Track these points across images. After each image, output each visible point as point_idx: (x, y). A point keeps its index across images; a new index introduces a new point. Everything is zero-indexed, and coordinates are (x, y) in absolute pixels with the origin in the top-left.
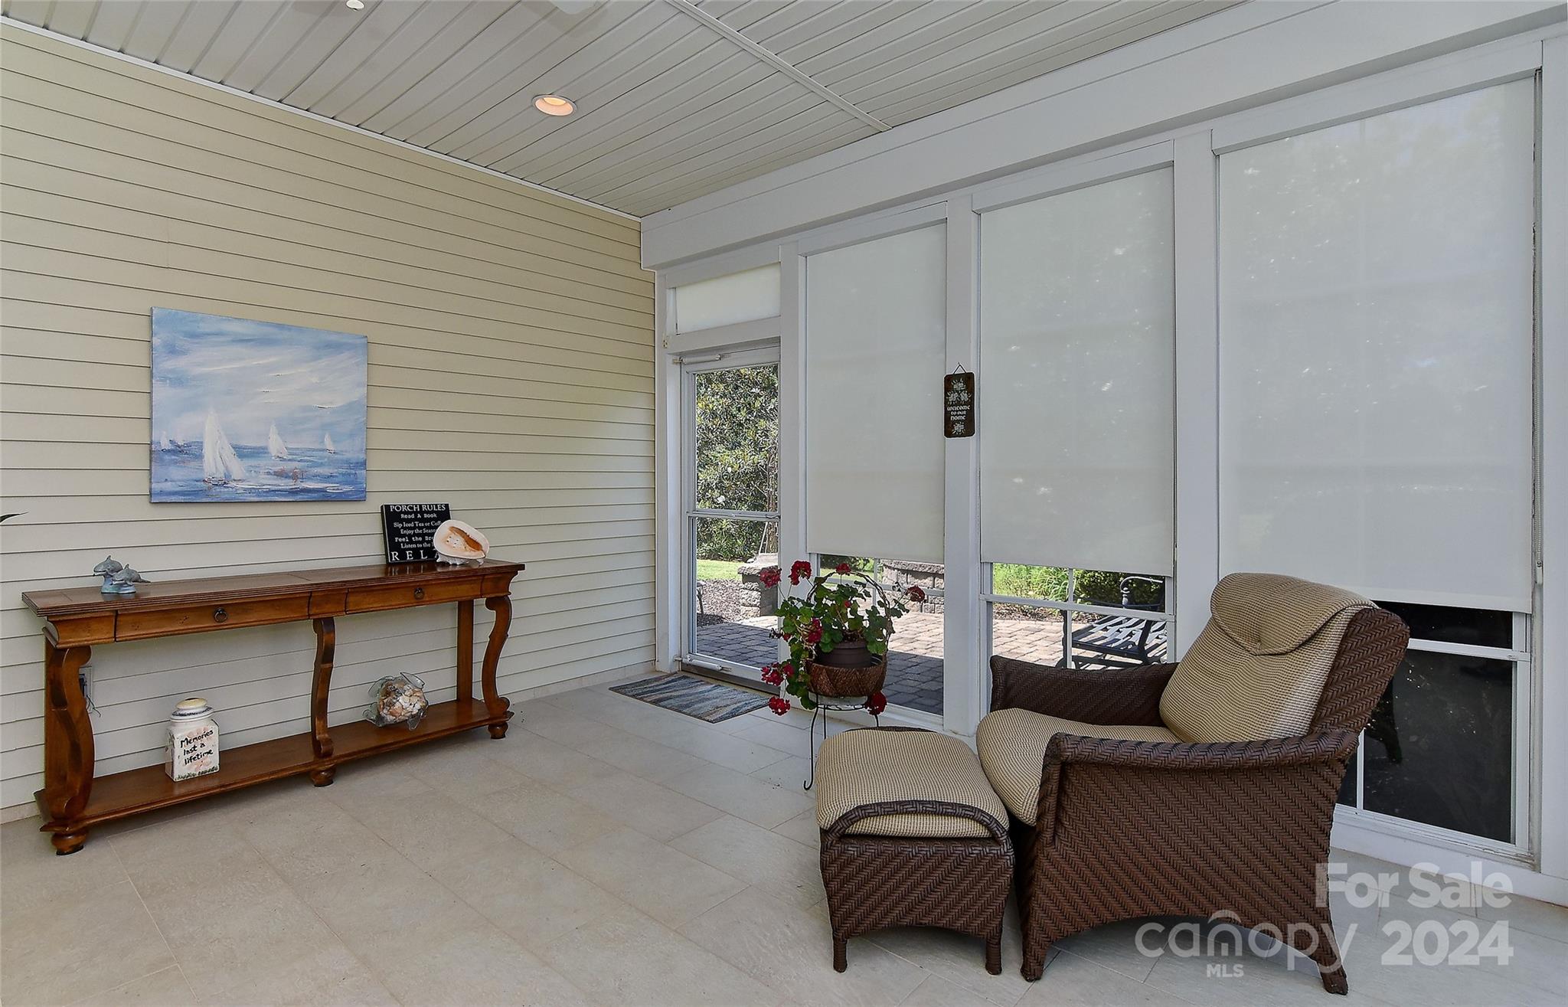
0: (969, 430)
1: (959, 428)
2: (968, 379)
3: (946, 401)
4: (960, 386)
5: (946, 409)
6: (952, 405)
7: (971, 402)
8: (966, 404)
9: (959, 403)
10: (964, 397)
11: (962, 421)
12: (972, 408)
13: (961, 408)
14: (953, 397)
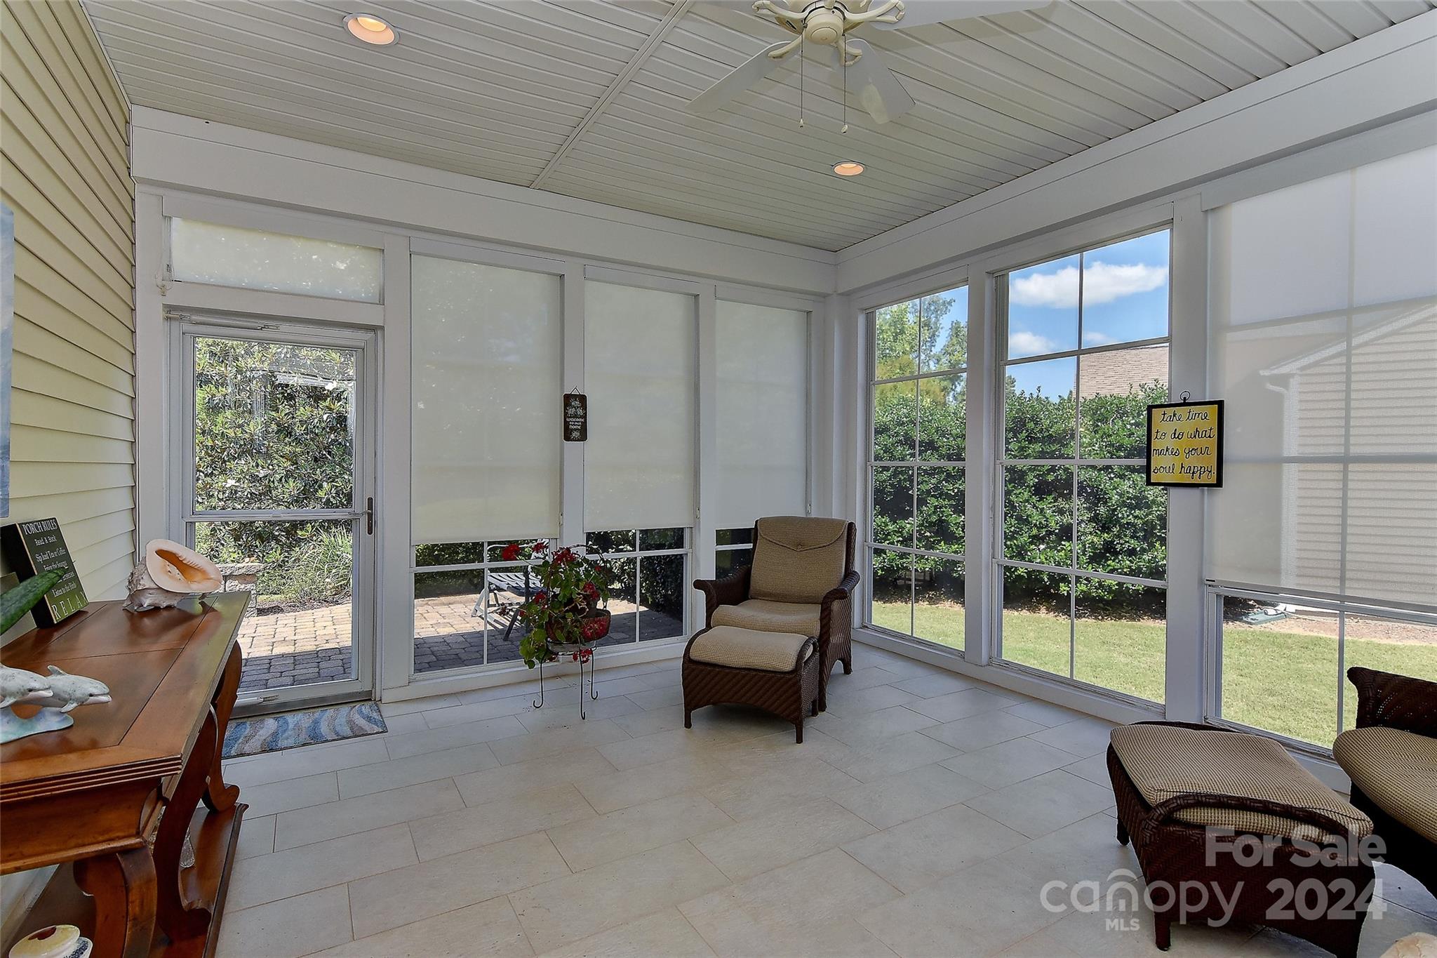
0: (583, 437)
1: (576, 434)
2: (583, 399)
3: (566, 414)
4: (577, 403)
5: (565, 419)
6: (571, 417)
7: (585, 416)
8: (581, 417)
9: (576, 416)
10: (580, 412)
11: (578, 429)
12: (586, 420)
13: (578, 420)
14: (571, 411)
